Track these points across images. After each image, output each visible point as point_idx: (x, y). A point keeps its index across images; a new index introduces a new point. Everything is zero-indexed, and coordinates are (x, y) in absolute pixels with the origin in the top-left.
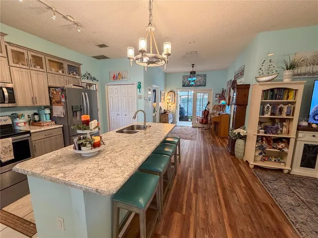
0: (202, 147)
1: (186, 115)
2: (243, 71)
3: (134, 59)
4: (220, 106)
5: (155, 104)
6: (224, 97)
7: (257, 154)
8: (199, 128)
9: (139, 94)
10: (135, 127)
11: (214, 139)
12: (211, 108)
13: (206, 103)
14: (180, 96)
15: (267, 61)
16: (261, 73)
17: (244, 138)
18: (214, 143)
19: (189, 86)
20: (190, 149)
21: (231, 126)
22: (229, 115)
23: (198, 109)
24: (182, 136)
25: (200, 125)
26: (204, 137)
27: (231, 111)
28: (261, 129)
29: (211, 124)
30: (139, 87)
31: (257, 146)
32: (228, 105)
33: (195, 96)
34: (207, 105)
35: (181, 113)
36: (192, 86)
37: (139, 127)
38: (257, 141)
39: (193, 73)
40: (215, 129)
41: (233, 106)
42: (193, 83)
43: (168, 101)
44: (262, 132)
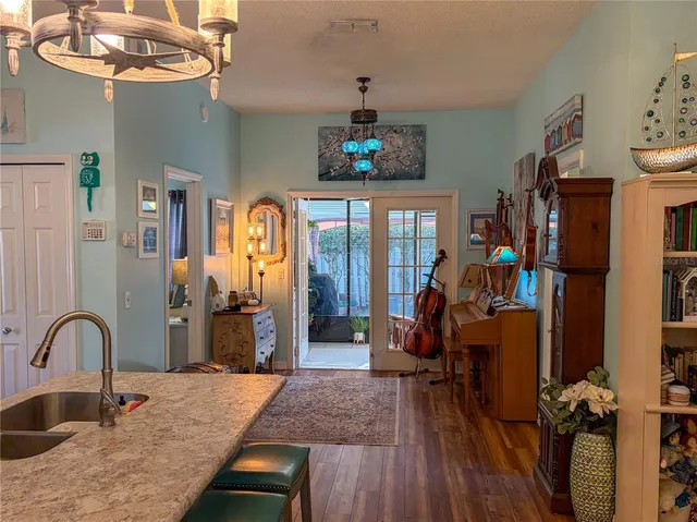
0: (422, 479)
1: (342, 312)
2: (580, 118)
3: (27, 35)
4: (493, 270)
5: (181, 265)
6: (508, 232)
7: (669, 502)
8: (402, 375)
9: (87, 217)
10: (54, 409)
11: (473, 433)
12: (452, 278)
13: (428, 254)
14: (312, 224)
15: (674, 82)
16: (652, 134)
17: (606, 425)
18: (475, 452)
19: (348, 175)
20: (362, 495)
21: (546, 373)
22: (534, 315)
23: (394, 284)
24: (324, 424)
25: (409, 363)
26: (427, 425)
27: (539, 293)
28: (676, 383)
29: (457, 355)
30: (90, 178)
31: (664, 465)
32: (529, 267)
33: (378, 222)
34: (437, 263)
35: (320, 302)
36: (363, 175)
37: (76, 406)
38: (665, 442)
39: (365, 119)
40: (477, 384)
41: (549, 274)
42: (364, 165)
43: (250, 248)
44: (680, 397)
